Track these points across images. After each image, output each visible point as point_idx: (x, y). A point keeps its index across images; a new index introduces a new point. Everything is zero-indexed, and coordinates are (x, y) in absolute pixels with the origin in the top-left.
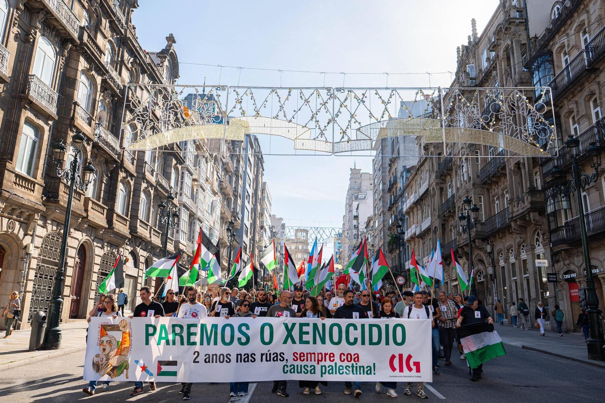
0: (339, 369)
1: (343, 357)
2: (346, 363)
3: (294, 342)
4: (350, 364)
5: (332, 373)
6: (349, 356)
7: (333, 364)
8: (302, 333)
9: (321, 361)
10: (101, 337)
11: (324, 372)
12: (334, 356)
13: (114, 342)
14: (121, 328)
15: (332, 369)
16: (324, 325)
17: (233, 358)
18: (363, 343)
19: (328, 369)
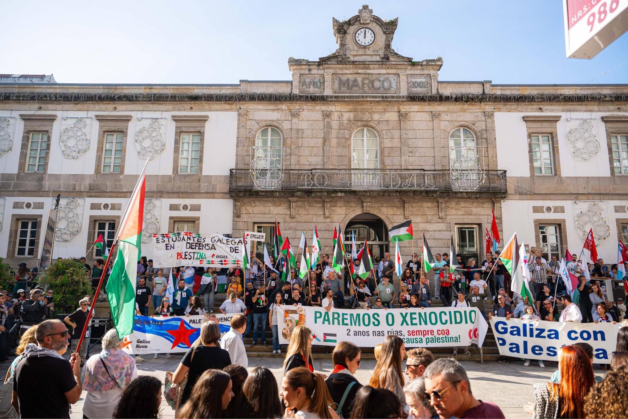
0: (437, 340)
1: (439, 332)
2: (441, 336)
3: (407, 324)
4: (444, 336)
5: (433, 342)
6: (443, 331)
7: (433, 337)
8: (412, 319)
9: (426, 335)
10: (285, 317)
11: (428, 341)
12: (433, 332)
13: (293, 321)
14: (298, 312)
15: (433, 340)
16: (425, 313)
17: (371, 333)
18: (451, 323)
19: (430, 340)
